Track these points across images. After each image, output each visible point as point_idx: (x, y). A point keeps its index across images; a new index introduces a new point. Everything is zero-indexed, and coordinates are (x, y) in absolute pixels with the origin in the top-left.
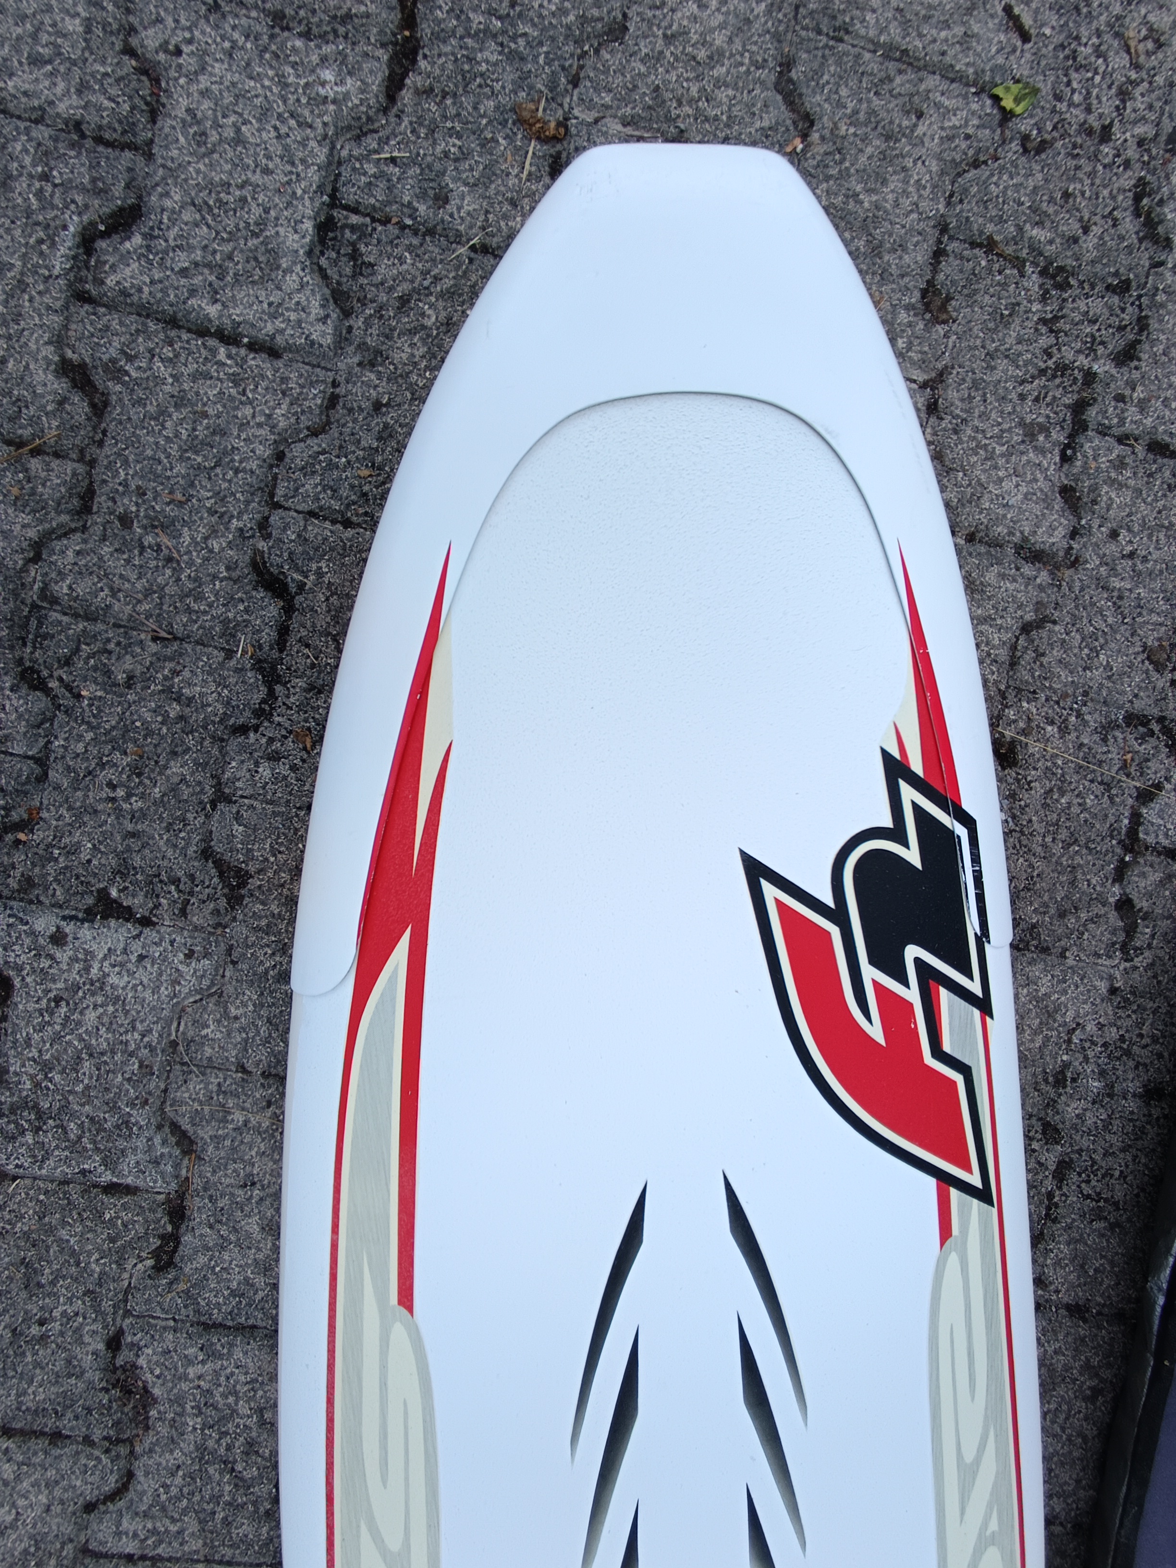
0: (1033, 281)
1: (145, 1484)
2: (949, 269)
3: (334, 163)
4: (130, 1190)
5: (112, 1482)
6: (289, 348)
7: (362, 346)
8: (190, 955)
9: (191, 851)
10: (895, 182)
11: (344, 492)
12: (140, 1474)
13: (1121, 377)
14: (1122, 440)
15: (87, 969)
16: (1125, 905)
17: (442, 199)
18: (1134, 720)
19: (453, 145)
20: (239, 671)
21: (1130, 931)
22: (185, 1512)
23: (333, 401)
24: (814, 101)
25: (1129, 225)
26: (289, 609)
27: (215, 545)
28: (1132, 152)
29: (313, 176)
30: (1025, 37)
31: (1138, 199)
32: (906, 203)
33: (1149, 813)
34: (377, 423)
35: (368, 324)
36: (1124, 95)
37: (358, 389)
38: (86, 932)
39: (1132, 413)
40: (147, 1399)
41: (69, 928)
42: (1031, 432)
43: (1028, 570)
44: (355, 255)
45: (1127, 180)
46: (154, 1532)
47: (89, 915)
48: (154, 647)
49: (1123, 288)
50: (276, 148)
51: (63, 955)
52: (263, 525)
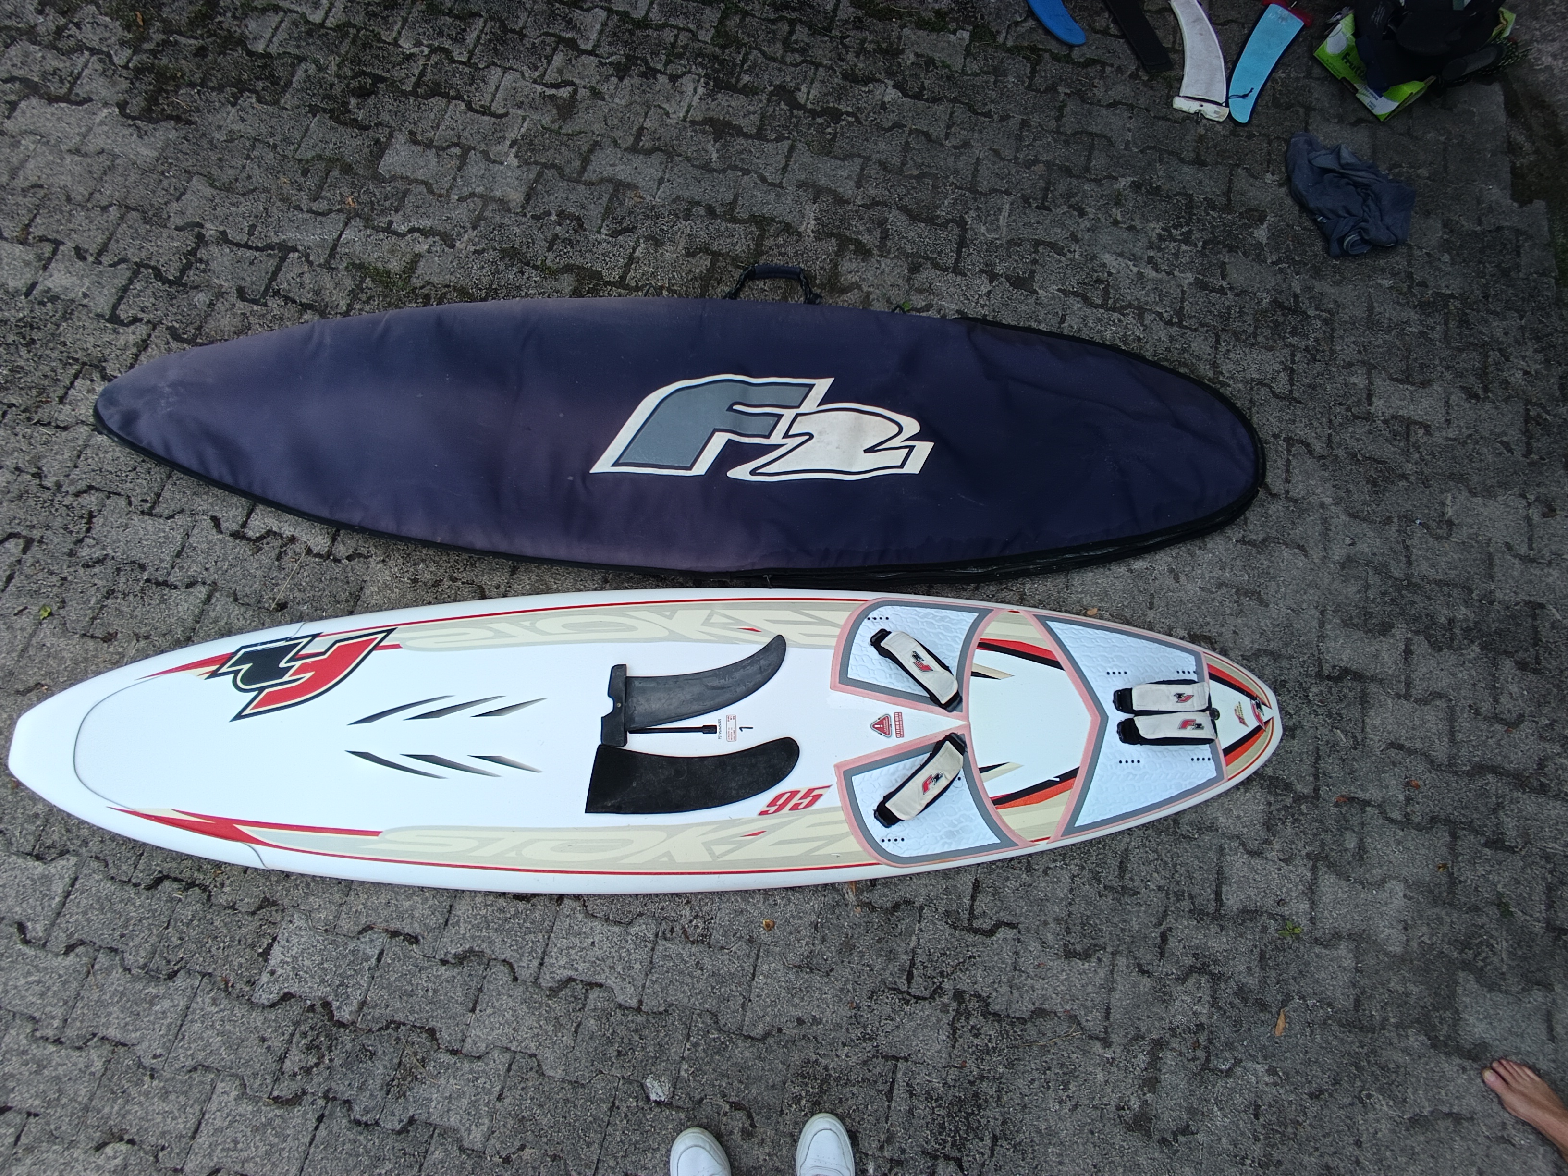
0: (110, 601)
1: (507, 955)
2: (99, 633)
3: (18, 853)
4: (381, 953)
5: (506, 969)
6: (76, 873)
7: (80, 846)
8: (291, 922)
9: (250, 919)
10: (65, 654)
11: (129, 855)
12: (503, 957)
13: (150, 569)
14: (173, 567)
15: (287, 963)
16: (349, 558)
17: (36, 816)
18: (279, 558)
19: (20, 811)
20: (186, 897)
21: (360, 555)
22: (524, 939)
23: (97, 858)
24: (32, 683)
25: (97, 570)
26: (167, 877)
27: (138, 904)
28: (72, 570)
29: (20, 861)
30: (26, 608)
31: (88, 566)
32: (72, 649)
33: (316, 550)
34: (108, 842)
35: (72, 844)
36: (52, 573)
37: (94, 849)
38: (272, 962)
39: (163, 565)
40: (471, 950)
41: (269, 969)
42: (163, 601)
43: (213, 601)
44: (49, 847)
45: (81, 571)
46: (530, 953)
47: (266, 960)
48: (170, 929)
49: (119, 570)
50: (9, 873)
51: (280, 971)
52: (136, 885)
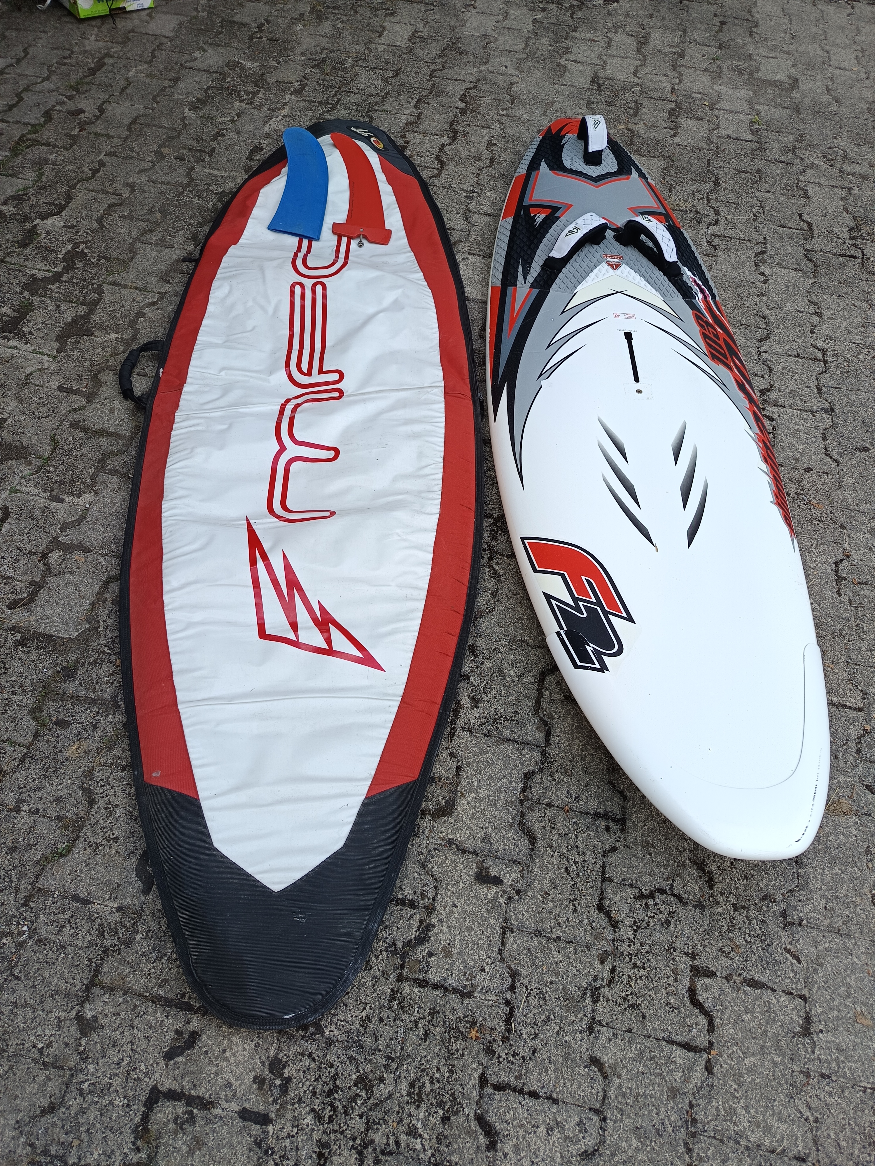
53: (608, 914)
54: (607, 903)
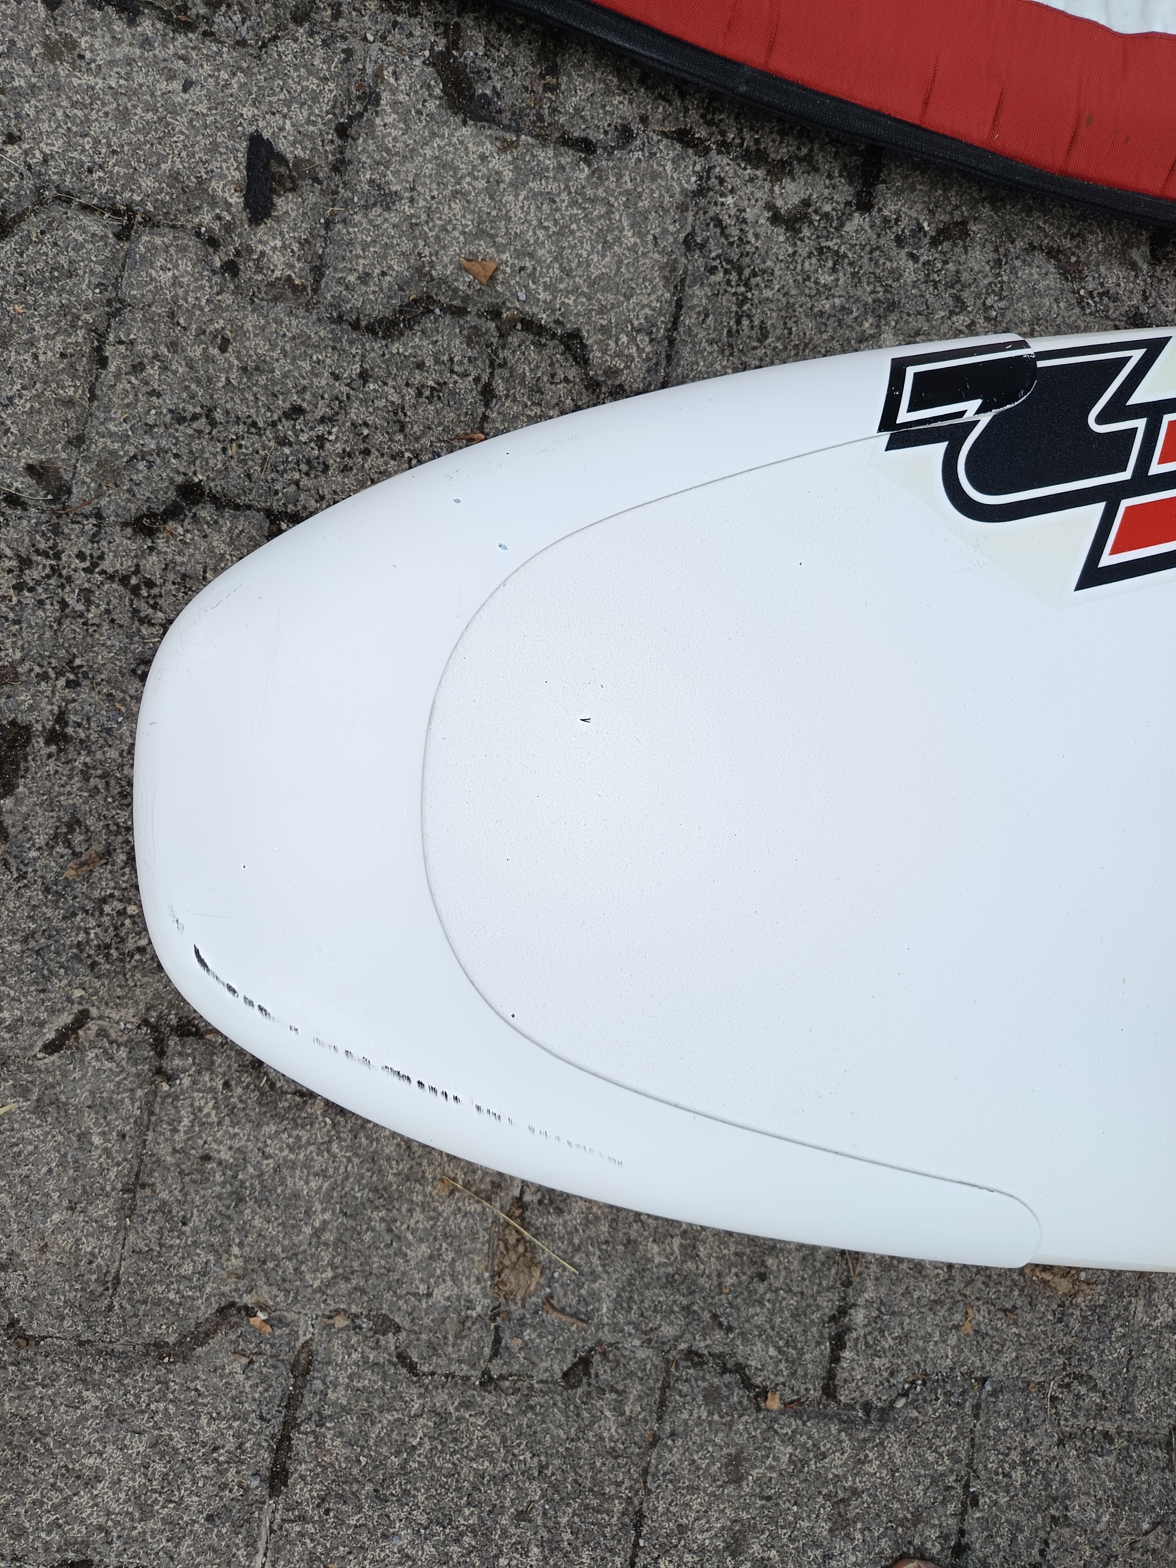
53: (173, 512)
54: (206, 512)
